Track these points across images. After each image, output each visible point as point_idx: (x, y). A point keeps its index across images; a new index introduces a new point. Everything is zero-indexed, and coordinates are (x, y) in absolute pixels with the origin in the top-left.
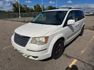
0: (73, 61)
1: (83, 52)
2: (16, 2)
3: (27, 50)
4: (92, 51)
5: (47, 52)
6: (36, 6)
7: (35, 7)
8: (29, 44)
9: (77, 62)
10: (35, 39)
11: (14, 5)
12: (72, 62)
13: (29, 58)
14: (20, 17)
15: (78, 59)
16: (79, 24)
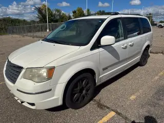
0: (106, 115)
1: (133, 97)
2: (44, 5)
3: (18, 90)
4: (153, 96)
5: (53, 96)
6: (77, 12)
7: (74, 12)
8: (21, 79)
9: (113, 117)
10: (31, 71)
11: (40, 10)
12: (103, 117)
13: (23, 104)
14: (48, 30)
15: (117, 112)
16: (133, 44)
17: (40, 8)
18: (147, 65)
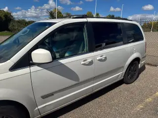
16: (106, 58)
17: (51, 12)
18: (136, 83)
